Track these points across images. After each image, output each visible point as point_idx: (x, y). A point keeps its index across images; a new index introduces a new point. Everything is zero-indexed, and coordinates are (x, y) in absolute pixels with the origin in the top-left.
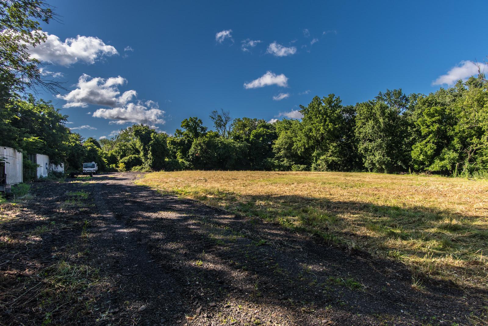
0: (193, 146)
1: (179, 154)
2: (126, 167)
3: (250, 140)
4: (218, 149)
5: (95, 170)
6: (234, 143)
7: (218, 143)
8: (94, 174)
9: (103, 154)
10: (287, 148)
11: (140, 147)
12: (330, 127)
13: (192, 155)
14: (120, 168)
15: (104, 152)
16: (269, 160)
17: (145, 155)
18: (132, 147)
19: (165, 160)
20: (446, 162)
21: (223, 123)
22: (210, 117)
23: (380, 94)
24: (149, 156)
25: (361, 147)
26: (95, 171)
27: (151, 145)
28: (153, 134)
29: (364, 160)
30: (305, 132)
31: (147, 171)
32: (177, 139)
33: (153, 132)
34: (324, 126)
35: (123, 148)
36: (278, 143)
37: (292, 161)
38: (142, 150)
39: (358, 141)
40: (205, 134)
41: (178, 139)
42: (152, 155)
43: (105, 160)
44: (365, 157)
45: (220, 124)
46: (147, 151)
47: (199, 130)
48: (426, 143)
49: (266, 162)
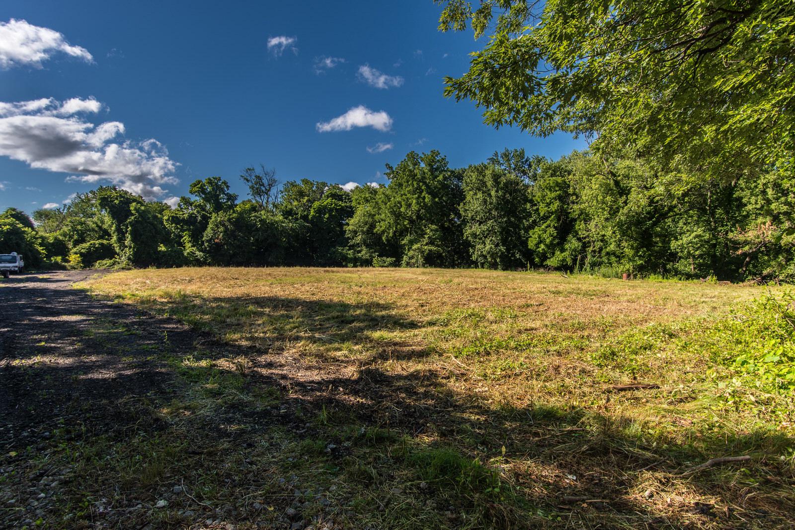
0: (210, 226)
1: (186, 238)
2: (83, 262)
3: (310, 217)
4: (254, 231)
5: (16, 267)
6: (283, 222)
7: (256, 222)
8: (13, 273)
9: (37, 238)
10: (368, 231)
11: (111, 226)
12: (427, 200)
13: (209, 241)
14: (72, 263)
15: (40, 234)
16: (340, 249)
17: (121, 240)
18: (98, 226)
19: (159, 249)
20: (567, 253)
21: (264, 189)
22: (242, 179)
23: (496, 155)
24: (127, 242)
25: (468, 231)
26: (17, 269)
27: (130, 223)
28: (134, 204)
29: (471, 250)
30: (391, 208)
31: (123, 269)
32: (181, 213)
33: (134, 201)
34: (418, 198)
35: (79, 227)
36: (352, 223)
37: (375, 252)
38: (114, 233)
39: (464, 222)
40: (232, 207)
41: (185, 214)
42: (133, 240)
43: (42, 248)
44: (473, 247)
45: (259, 188)
46: (124, 234)
47: (223, 198)
48: (547, 227)
49: (334, 252)
